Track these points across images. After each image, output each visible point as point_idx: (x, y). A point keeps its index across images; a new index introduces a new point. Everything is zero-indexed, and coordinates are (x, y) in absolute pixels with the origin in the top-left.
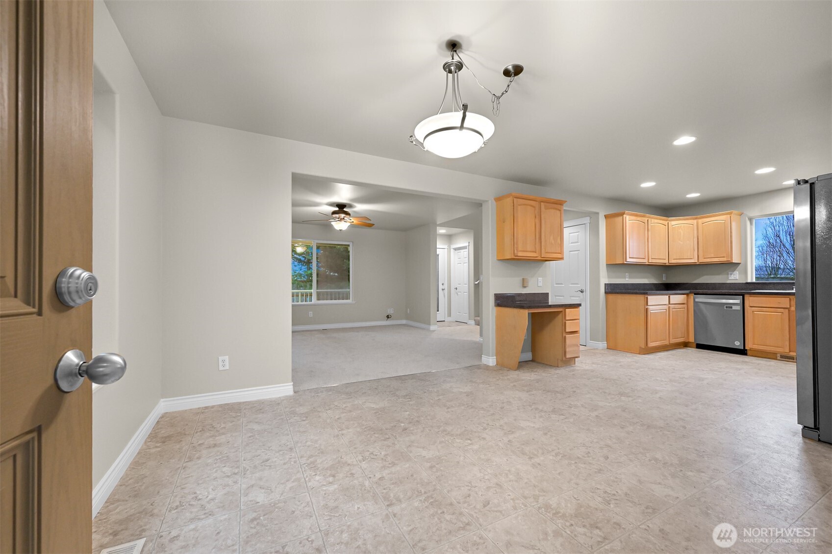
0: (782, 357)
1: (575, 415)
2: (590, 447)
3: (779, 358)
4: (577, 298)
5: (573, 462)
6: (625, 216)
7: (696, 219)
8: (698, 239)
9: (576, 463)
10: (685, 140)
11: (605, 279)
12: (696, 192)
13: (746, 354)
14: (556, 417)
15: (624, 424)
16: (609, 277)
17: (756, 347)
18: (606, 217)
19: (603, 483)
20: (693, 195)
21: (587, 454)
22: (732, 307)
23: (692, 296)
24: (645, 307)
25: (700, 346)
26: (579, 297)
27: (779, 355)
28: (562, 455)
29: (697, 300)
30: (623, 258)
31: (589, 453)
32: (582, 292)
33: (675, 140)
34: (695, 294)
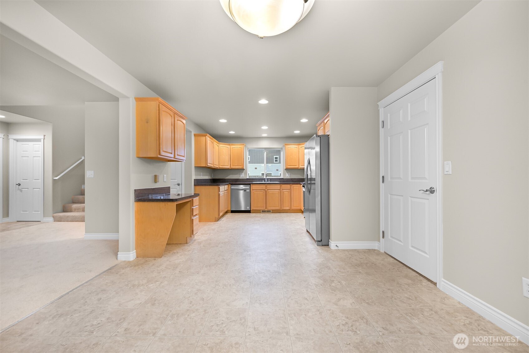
0: (262, 211)
1: (165, 277)
2: (189, 297)
3: (261, 212)
4: (175, 190)
5: (187, 316)
6: (207, 137)
7: (229, 145)
8: (230, 156)
9: (188, 315)
10: (263, 102)
11: (194, 176)
12: (233, 131)
13: (250, 212)
14: (153, 285)
15: (197, 270)
16: (196, 175)
17: (255, 208)
18: (195, 135)
19: (212, 320)
20: (232, 132)
21: (191, 303)
22: (246, 191)
23: (230, 186)
24: (218, 193)
25: (233, 212)
26: (177, 188)
27: (261, 211)
28: (176, 315)
29: (232, 187)
30: (206, 164)
31: (191, 302)
32: (179, 185)
33: (260, 100)
34: (231, 185)
